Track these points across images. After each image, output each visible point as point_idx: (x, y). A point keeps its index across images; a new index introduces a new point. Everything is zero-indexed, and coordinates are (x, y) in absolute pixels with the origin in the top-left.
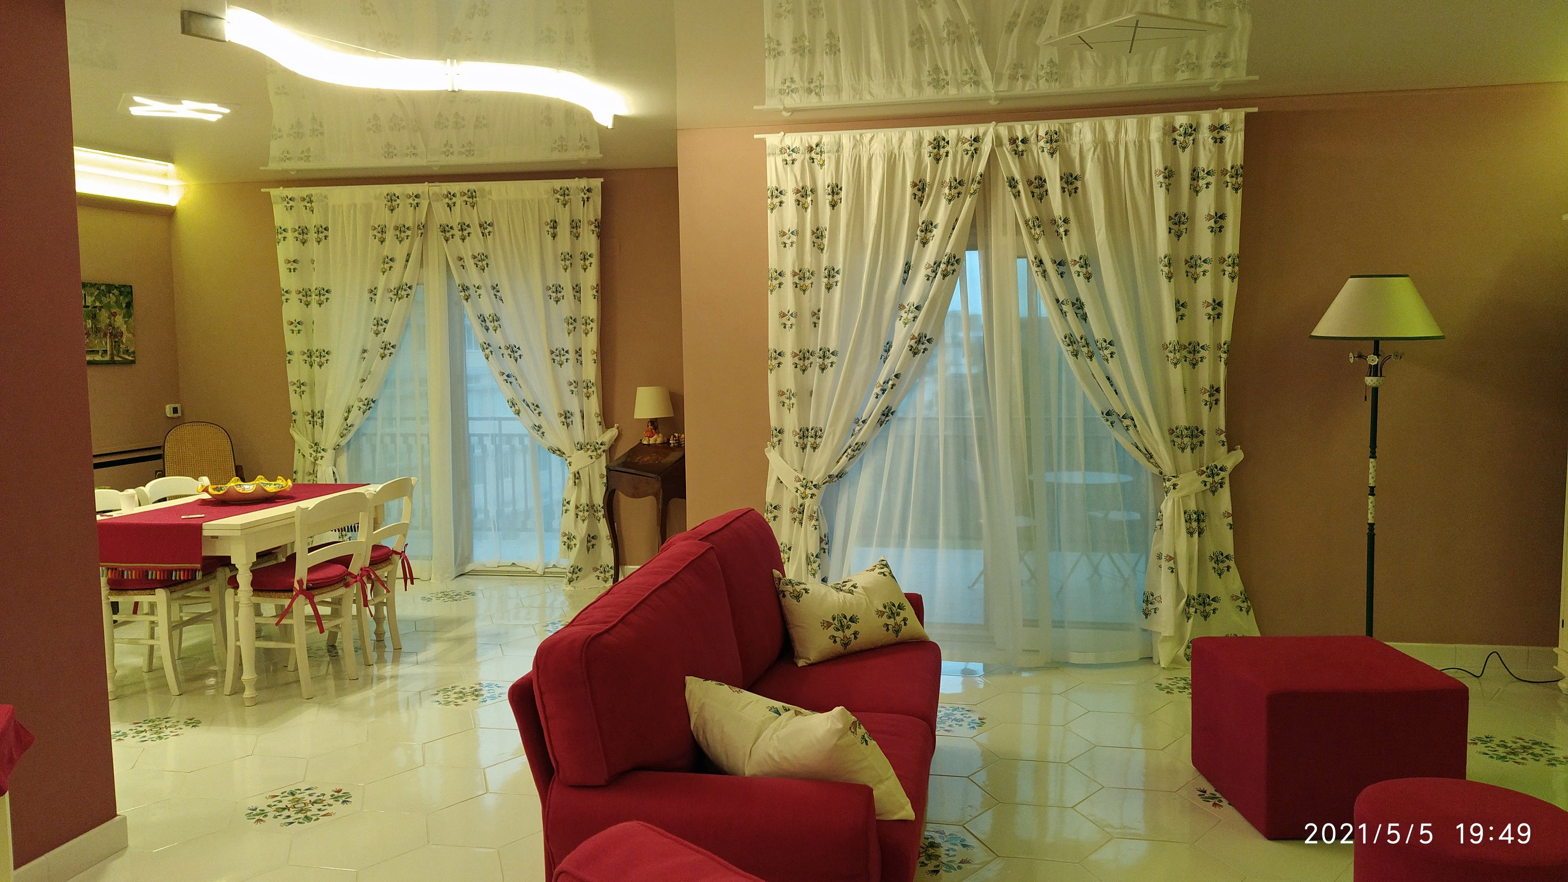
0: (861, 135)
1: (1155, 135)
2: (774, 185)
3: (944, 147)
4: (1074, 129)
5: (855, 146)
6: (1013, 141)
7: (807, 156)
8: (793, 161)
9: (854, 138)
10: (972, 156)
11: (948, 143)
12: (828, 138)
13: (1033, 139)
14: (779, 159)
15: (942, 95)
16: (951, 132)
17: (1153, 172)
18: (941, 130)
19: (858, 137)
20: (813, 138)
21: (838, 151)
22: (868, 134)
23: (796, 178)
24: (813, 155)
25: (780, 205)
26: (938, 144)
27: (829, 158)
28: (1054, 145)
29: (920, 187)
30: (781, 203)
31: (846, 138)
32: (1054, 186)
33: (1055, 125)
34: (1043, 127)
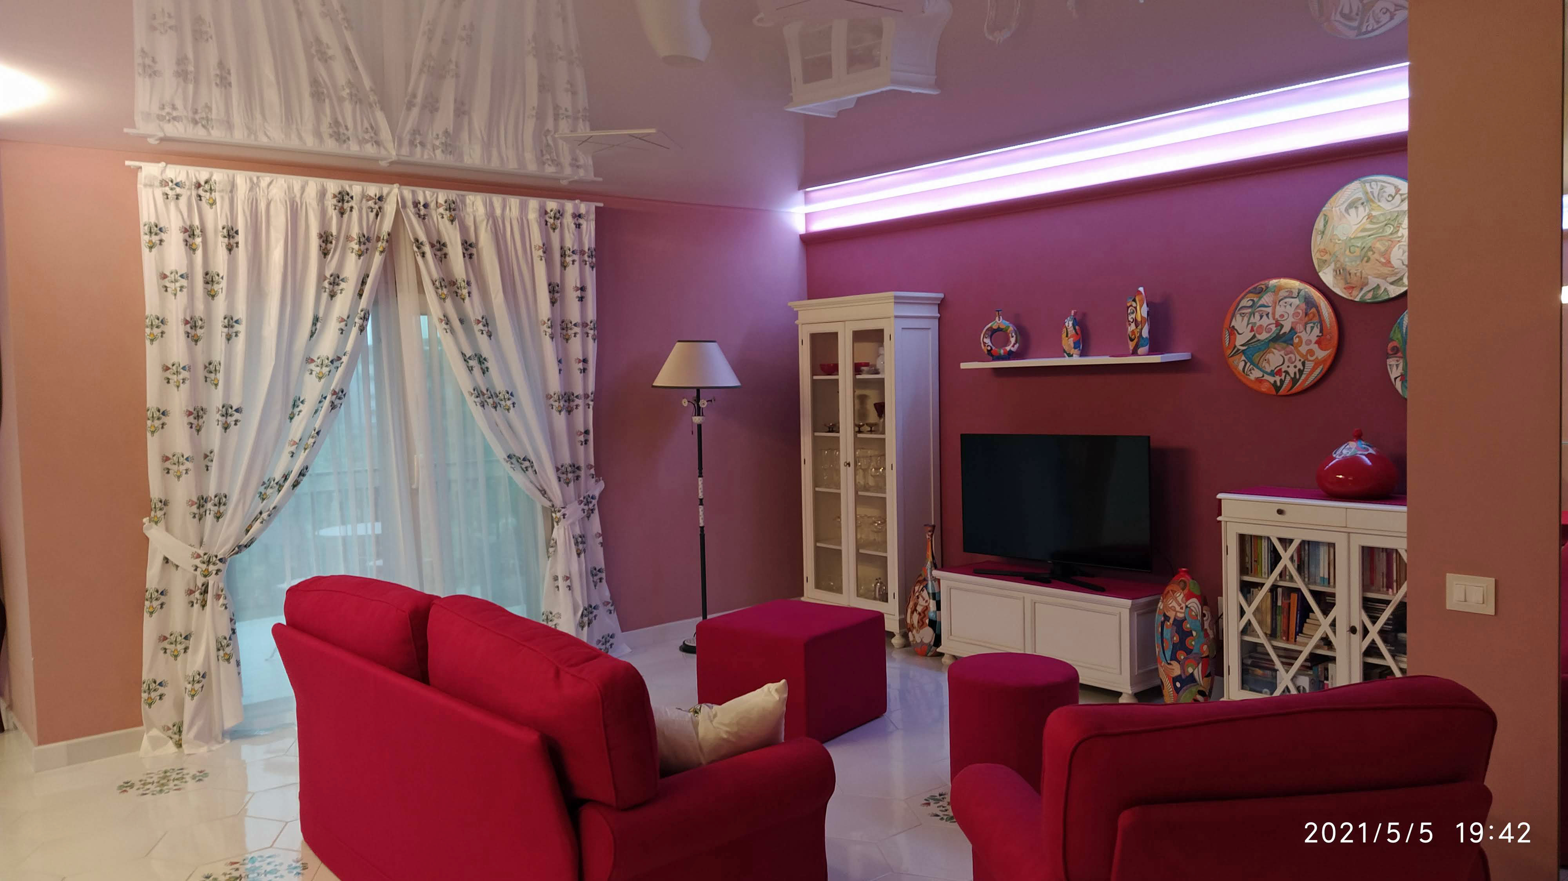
0: (258, 178)
1: (533, 215)
2: (153, 220)
3: (348, 202)
4: (468, 201)
5: (251, 189)
6: (416, 204)
7: (194, 193)
8: (178, 197)
9: (251, 180)
10: (377, 215)
11: (352, 198)
12: (219, 176)
13: (433, 205)
14: (159, 193)
15: (343, 150)
16: (356, 189)
17: (533, 247)
18: (346, 185)
19: (255, 180)
20: (202, 173)
21: (231, 191)
22: (266, 179)
23: (182, 215)
24: (201, 192)
25: (160, 244)
26: (342, 197)
27: (222, 198)
28: (453, 213)
29: (325, 238)
30: (161, 241)
31: (242, 179)
32: (455, 252)
33: (453, 195)
34: (442, 196)
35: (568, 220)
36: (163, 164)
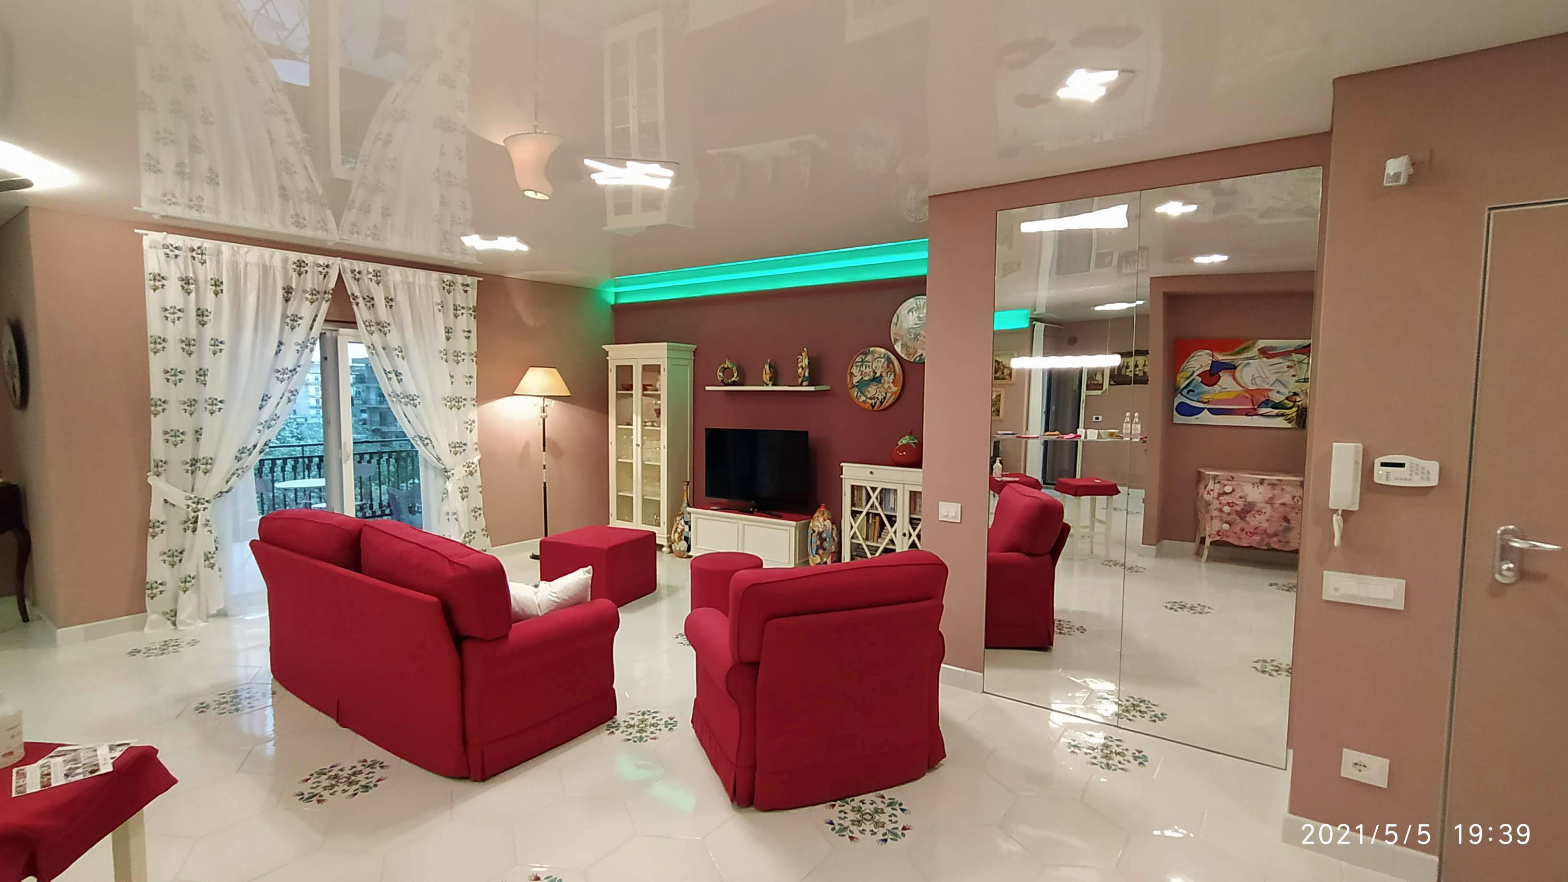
0: (238, 248)
1: (434, 283)
2: (157, 271)
3: (304, 267)
4: (389, 271)
5: (233, 255)
6: (353, 271)
7: (190, 254)
8: (176, 256)
9: (233, 248)
10: (325, 276)
11: (307, 264)
12: (208, 244)
13: (364, 273)
14: (161, 252)
15: (302, 233)
16: (309, 258)
17: (434, 303)
18: (303, 256)
19: (236, 248)
20: (196, 242)
21: (218, 256)
22: (244, 248)
23: (179, 268)
24: (194, 254)
25: (162, 288)
26: (300, 264)
27: (211, 259)
28: (379, 278)
29: (288, 290)
30: (163, 286)
31: (226, 247)
32: (380, 302)
33: (379, 266)
34: (371, 267)
35: (460, 288)
36: (165, 233)
